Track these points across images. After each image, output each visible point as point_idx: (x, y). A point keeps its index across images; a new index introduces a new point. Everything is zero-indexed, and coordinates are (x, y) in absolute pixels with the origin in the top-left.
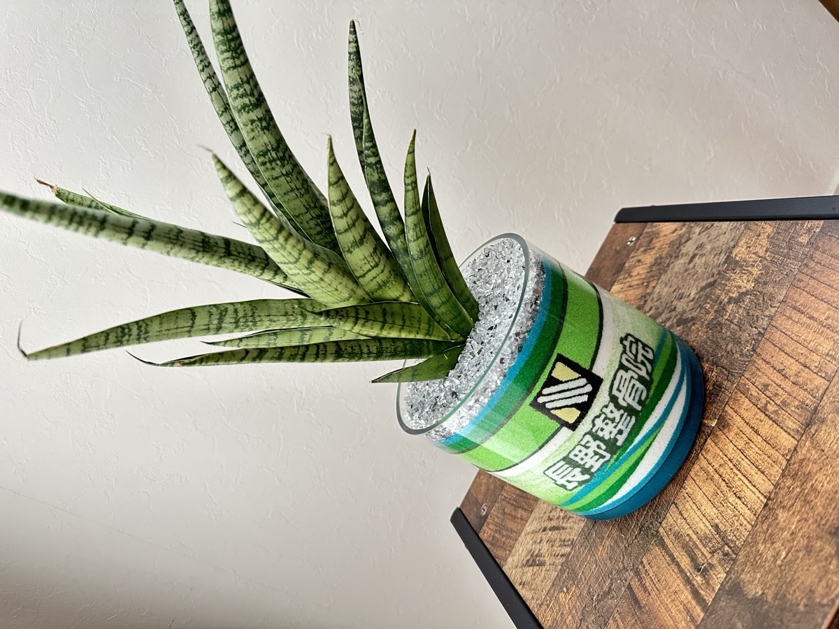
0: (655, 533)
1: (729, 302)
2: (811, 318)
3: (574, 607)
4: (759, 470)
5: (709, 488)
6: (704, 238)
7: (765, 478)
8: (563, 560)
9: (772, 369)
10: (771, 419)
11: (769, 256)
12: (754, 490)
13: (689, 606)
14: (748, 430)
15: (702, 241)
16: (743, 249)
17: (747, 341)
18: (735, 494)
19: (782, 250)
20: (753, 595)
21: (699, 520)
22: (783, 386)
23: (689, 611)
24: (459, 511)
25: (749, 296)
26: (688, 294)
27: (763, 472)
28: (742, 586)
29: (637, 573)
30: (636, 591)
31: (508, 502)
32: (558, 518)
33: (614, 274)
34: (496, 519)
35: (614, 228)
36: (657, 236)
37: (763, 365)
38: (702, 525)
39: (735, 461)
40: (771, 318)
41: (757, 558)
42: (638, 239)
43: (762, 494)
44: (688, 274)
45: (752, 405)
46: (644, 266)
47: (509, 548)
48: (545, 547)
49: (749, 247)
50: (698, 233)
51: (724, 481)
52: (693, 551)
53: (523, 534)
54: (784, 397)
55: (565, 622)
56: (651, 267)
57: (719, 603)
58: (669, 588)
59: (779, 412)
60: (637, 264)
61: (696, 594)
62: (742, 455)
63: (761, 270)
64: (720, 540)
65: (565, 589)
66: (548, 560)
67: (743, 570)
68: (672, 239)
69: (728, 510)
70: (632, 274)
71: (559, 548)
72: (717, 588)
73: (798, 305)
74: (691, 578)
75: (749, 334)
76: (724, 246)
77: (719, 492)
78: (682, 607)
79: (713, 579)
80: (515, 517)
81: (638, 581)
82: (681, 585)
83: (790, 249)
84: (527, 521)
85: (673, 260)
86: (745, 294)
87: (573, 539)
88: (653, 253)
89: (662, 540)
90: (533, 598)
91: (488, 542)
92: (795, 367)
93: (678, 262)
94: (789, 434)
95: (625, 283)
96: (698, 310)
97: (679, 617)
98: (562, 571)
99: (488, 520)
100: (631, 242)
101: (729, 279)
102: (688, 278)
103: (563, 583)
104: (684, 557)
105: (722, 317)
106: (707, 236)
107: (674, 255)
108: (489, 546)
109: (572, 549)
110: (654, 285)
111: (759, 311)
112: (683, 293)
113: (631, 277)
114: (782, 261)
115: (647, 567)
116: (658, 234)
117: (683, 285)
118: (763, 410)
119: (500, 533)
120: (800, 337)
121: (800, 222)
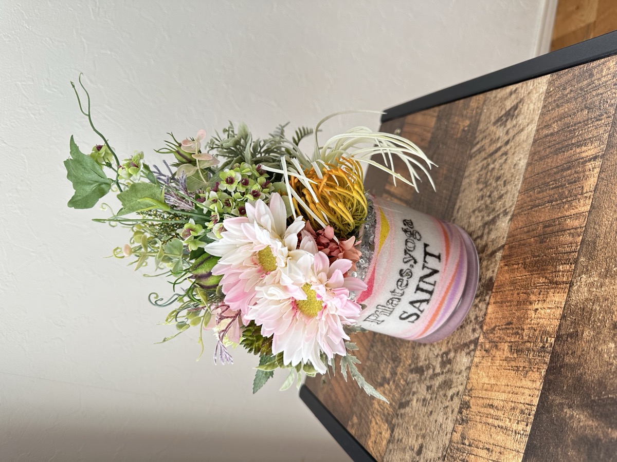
49: (380, 433)
96: (408, 380)
105: (392, 367)
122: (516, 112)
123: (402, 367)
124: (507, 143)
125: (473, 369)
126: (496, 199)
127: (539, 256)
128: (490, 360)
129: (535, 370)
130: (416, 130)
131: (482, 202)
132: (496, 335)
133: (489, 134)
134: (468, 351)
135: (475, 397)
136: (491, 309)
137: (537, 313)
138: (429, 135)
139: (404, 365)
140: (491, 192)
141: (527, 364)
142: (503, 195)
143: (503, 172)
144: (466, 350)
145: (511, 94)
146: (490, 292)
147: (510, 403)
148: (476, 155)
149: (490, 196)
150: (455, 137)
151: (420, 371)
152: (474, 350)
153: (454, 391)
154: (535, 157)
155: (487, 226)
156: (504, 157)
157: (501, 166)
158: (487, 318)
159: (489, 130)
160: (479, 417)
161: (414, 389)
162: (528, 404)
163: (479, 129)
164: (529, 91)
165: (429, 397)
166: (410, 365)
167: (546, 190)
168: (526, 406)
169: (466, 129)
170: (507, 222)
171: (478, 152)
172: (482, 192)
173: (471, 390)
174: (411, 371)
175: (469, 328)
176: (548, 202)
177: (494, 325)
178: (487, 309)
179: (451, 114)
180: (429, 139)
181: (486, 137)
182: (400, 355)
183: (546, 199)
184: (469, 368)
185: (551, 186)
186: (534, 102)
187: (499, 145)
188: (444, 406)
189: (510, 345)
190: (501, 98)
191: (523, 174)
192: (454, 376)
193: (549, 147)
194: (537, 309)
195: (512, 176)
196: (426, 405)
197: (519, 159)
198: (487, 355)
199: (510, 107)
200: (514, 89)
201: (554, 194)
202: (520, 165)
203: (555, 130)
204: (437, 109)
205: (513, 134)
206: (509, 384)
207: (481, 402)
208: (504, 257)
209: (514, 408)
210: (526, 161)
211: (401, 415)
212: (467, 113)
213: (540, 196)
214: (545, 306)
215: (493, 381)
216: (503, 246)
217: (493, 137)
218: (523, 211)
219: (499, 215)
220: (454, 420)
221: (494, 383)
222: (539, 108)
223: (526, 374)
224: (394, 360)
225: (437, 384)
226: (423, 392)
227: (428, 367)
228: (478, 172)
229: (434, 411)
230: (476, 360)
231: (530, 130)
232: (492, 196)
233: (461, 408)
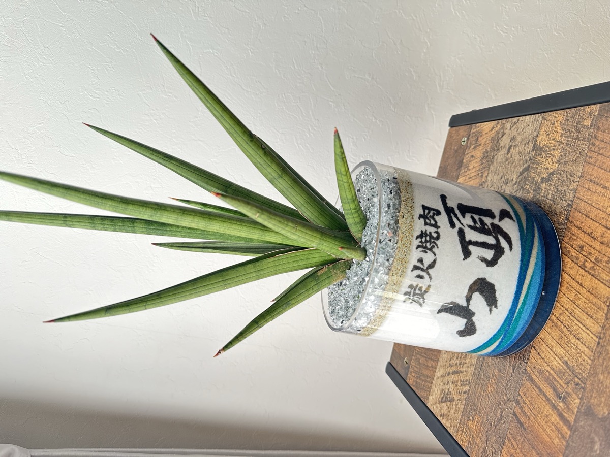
0: (524, 371)
1: (542, 182)
2: (605, 187)
3: (480, 431)
4: (589, 315)
5: (556, 333)
6: (515, 133)
7: (594, 321)
8: (465, 396)
9: (583, 233)
10: (590, 274)
11: (564, 140)
12: (588, 332)
13: (558, 426)
14: (575, 284)
15: (513, 134)
16: (544, 137)
17: (561, 212)
18: (575, 336)
19: (573, 134)
20: (603, 415)
21: (553, 358)
22: (594, 246)
23: (559, 430)
24: (390, 364)
25: (556, 175)
26: (512, 179)
27: (591, 317)
28: (593, 409)
29: (518, 403)
30: (519, 416)
31: (421, 355)
32: (456, 364)
33: (457, 169)
34: (415, 369)
35: (450, 132)
36: (481, 134)
37: (576, 231)
38: (556, 363)
39: (570, 310)
40: (575, 191)
41: (600, 386)
42: (468, 139)
43: (594, 335)
44: (509, 163)
45: (574, 264)
46: (477, 160)
47: (428, 390)
48: (452, 387)
49: (548, 135)
50: (509, 128)
51: (565, 326)
52: (553, 384)
53: (435, 378)
54: (596, 255)
55: (476, 443)
56: (481, 160)
57: (579, 423)
58: (542, 413)
59: (595, 268)
60: (471, 159)
61: (561, 416)
62: (574, 305)
63: (560, 152)
64: (570, 373)
65: (471, 418)
66: (456, 397)
67: (591, 396)
68: (492, 136)
69: (572, 349)
70: (470, 168)
71: (461, 387)
72: (575, 411)
73: (593, 178)
74: (556, 404)
75: (561, 206)
76: (530, 137)
77: (563, 336)
78: (553, 427)
79: (572, 404)
80: (428, 366)
81: (520, 408)
82: (550, 410)
83: (579, 132)
84: (436, 369)
85: (495, 152)
86: (552, 174)
87: (469, 380)
88: (481, 149)
89: (530, 376)
90: (451, 426)
91: (413, 386)
92: (600, 230)
93: (500, 154)
94: (605, 285)
95: (466, 175)
96: (521, 191)
97: (553, 435)
98: (466, 405)
99: (410, 370)
100: (464, 141)
101: (539, 163)
102: (509, 166)
103: (469, 413)
104: (548, 388)
105: (539, 194)
106: (516, 130)
107: (496, 148)
108: (414, 389)
109: (470, 388)
110: (486, 175)
111: (565, 187)
112: (508, 179)
113: (469, 170)
114: (575, 143)
115: (524, 398)
116: (481, 133)
117: (507, 172)
118: (583, 267)
119: (420, 379)
120: (599, 204)
121: (582, 108)
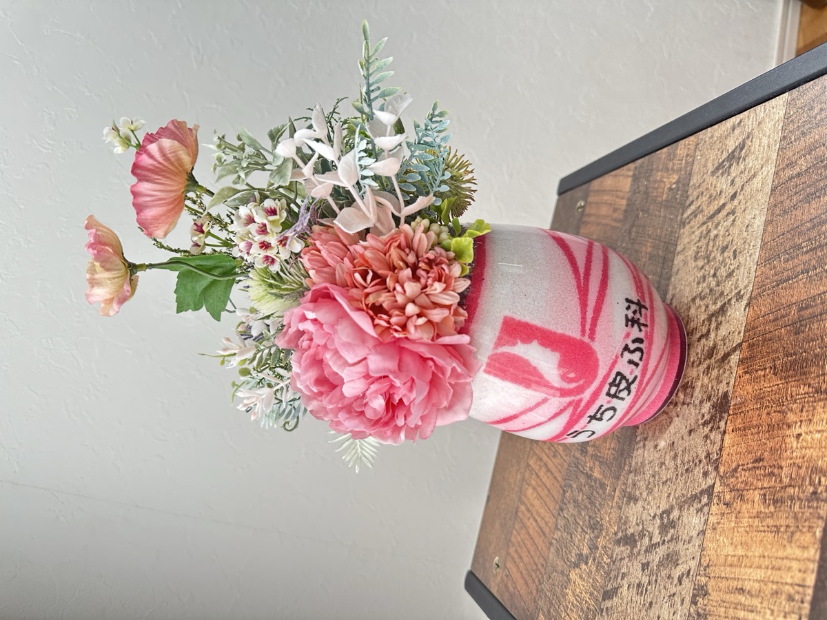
122: (744, 151)
123: (605, 537)
124: (734, 197)
125: (709, 534)
126: (724, 278)
127: (795, 354)
128: (733, 519)
129: (804, 530)
130: (606, 198)
131: (705, 285)
132: (740, 480)
133: (707, 189)
134: (699, 506)
135: (715, 577)
136: (728, 439)
137: (800, 440)
138: (624, 202)
139: (607, 534)
140: (716, 270)
141: (791, 522)
142: (733, 271)
143: (730, 238)
144: (696, 505)
145: (734, 129)
146: (725, 415)
147: (770, 585)
148: (692, 219)
149: (714, 275)
150: (660, 199)
151: (630, 540)
152: (708, 504)
153: (683, 570)
154: (776, 211)
155: (714, 319)
156: (731, 218)
157: (727, 231)
158: (725, 453)
159: (706, 183)
160: (723, 609)
161: (624, 570)
162: (799, 585)
163: (691, 183)
164: (759, 120)
165: (645, 580)
166: (616, 534)
167: (798, 255)
168: (797, 588)
169: (674, 186)
170: (743, 309)
171: (694, 215)
172: (703, 271)
173: (708, 566)
174: (618, 542)
175: (698, 471)
176: (802, 273)
177: (734, 465)
178: (723, 440)
179: (652, 170)
180: (623, 208)
181: (702, 193)
182: (602, 519)
183: (799, 269)
184: (703, 532)
185: (805, 249)
186: (768, 134)
187: (722, 202)
188: (669, 594)
189: (762, 492)
190: (721, 137)
191: (761, 237)
192: (680, 546)
193: (796, 193)
194: (799, 435)
195: (745, 242)
196: (642, 592)
197: (753, 216)
198: (728, 511)
199: (734, 148)
200: (737, 123)
201: (810, 260)
202: (755, 226)
203: (803, 167)
204: (632, 166)
205: (742, 183)
206: (766, 554)
207: (723, 585)
208: (741, 361)
209: (777, 593)
210: (763, 218)
211: (607, 608)
212: (674, 164)
213: (789, 265)
214: (811, 428)
215: (740, 552)
216: (740, 345)
217: (712, 191)
218: (765, 290)
219: (730, 300)
220: (685, 615)
221: (743, 554)
222: (775, 141)
223: (792, 536)
224: (593, 528)
225: (657, 560)
226: (636, 574)
227: (642, 536)
228: (696, 243)
229: (654, 601)
230: (712, 519)
231: (765, 173)
232: (718, 274)
233: (694, 596)
